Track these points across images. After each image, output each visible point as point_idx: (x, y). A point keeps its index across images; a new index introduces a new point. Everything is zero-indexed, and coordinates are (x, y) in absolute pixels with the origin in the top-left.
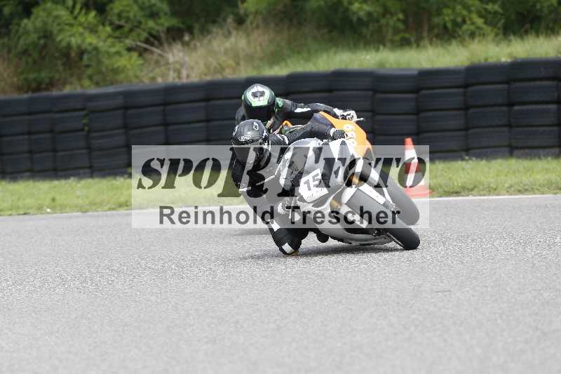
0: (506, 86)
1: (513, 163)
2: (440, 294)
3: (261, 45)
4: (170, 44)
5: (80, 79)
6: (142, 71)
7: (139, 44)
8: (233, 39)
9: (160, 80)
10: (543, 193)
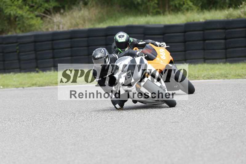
0: (202, 32)
1: (206, 66)
2: (174, 123)
3: (95, 14)
4: (55, 14)
5: (15, 29)
6: (42, 25)
7: (41, 14)
8: (82, 12)
9: (50, 30)
10: (219, 79)
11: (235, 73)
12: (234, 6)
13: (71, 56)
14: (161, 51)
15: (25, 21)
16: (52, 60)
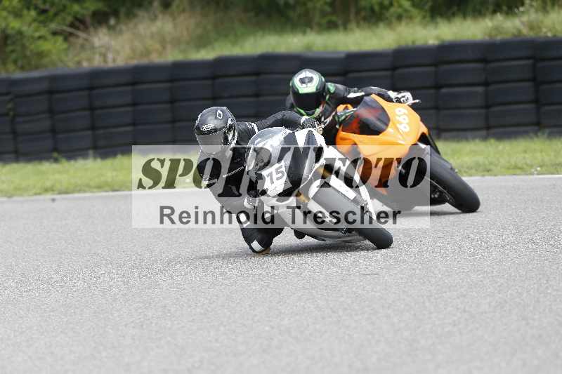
0: (432, 69)
3: (187, 29)
4: (95, 28)
5: (4, 63)
6: (67, 55)
7: (65, 28)
8: (159, 23)
9: (85, 64)
11: (509, 162)
12: (505, 8)
13: (134, 124)
14: (399, 113)
15: (27, 44)
16: (89, 132)
